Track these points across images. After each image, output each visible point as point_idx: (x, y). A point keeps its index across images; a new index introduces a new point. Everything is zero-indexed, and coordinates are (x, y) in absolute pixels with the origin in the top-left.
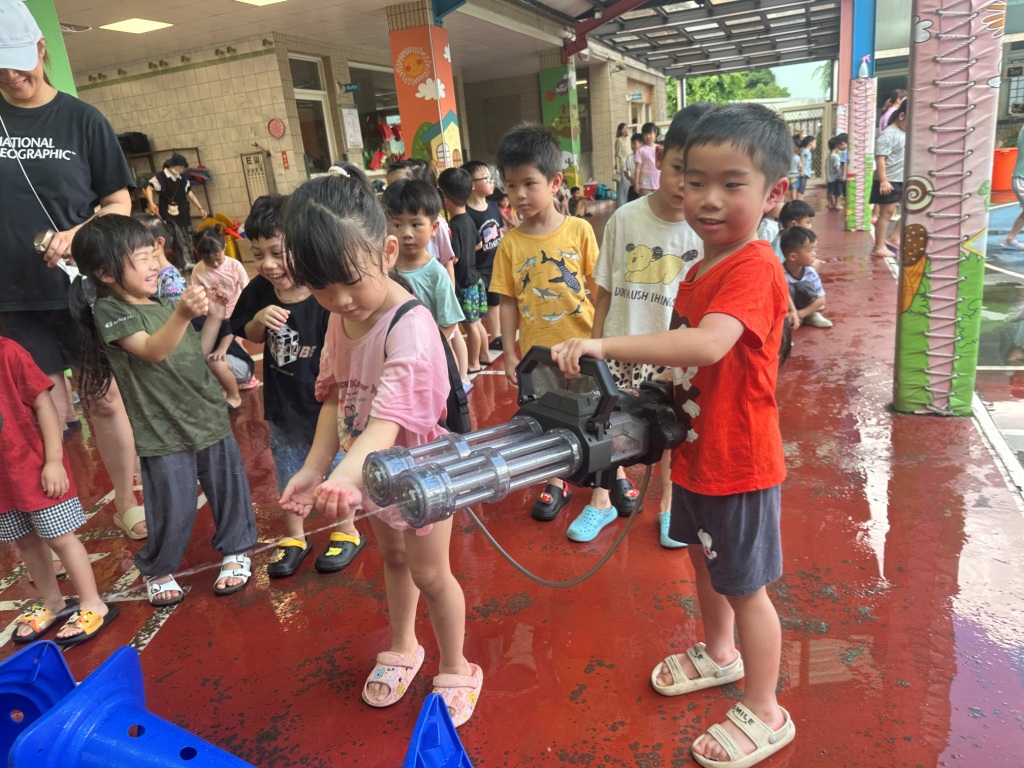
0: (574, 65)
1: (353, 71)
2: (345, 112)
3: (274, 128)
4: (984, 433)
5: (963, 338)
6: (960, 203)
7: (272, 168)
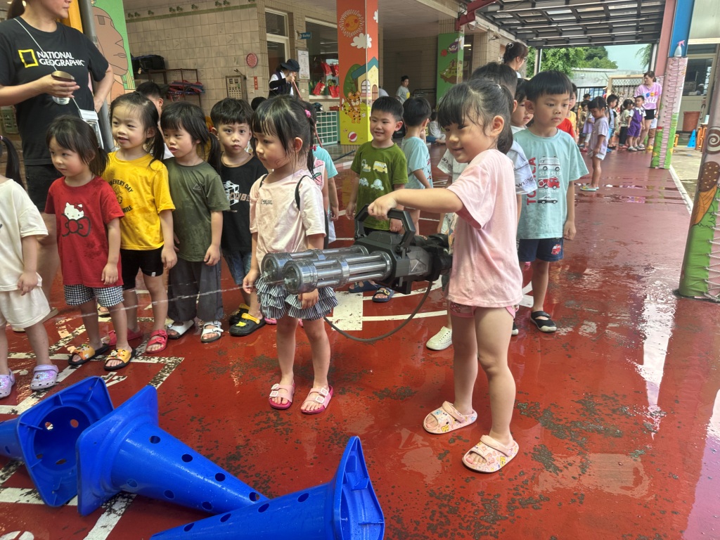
0: (463, 33)
1: (308, 24)
2: (300, 52)
3: (251, 60)
7: (246, 88)
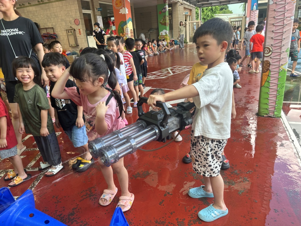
0: (167, 3)
1: (100, 4)
2: (98, 17)
3: (76, 22)
4: (284, 123)
5: (279, 95)
6: (280, 54)
7: (76, 34)
